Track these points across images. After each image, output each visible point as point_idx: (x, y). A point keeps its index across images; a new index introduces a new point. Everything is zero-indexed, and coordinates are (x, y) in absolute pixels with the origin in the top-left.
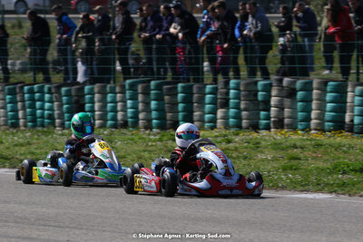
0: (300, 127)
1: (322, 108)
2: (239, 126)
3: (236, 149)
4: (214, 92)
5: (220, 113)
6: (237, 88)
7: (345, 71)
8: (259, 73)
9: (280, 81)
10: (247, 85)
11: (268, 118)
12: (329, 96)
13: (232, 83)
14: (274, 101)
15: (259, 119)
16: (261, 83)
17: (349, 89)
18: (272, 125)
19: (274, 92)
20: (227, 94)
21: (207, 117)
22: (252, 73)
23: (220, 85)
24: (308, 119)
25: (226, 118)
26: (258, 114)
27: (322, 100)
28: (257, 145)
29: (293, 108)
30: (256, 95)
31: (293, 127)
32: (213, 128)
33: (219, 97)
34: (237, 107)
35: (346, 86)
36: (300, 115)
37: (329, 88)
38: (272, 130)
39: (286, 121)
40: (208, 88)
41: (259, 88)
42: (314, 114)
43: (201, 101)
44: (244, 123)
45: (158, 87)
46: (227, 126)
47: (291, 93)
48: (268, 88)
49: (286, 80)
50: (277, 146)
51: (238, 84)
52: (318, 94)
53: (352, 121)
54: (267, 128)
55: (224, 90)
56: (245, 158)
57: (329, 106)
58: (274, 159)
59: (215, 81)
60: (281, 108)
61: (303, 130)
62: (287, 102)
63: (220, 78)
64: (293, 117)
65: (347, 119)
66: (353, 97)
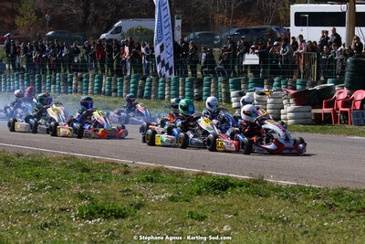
0: (84, 93)
1: (93, 85)
2: (60, 92)
4: (50, 78)
5: (52, 86)
6: (59, 77)
7: (103, 71)
10: (63, 75)
11: (71, 89)
12: (96, 81)
13: (57, 74)
14: (74, 82)
15: (68, 89)
16: (69, 75)
17: (104, 78)
18: (73, 92)
19: (74, 79)
20: (55, 79)
21: (47, 88)
22: (65, 71)
23: (53, 77)
24: (87, 89)
25: (55, 88)
26: (67, 87)
27: (93, 82)
28: (67, 99)
29: (82, 85)
30: (67, 80)
31: (81, 93)
33: (52, 80)
34: (59, 84)
36: (84, 88)
37: (96, 77)
38: (73, 94)
39: (79, 90)
40: (48, 76)
41: (68, 77)
42: (90, 87)
43: (45, 82)
44: (62, 91)
45: (27, 76)
46: (55, 92)
47: (81, 79)
48: (72, 77)
49: (79, 74)
50: (74, 100)
51: (60, 75)
52: (91, 80)
53: (105, 90)
54: (71, 93)
57: (96, 84)
60: (77, 85)
62: (79, 82)
64: (81, 89)
65: (103, 90)
66: (105, 81)
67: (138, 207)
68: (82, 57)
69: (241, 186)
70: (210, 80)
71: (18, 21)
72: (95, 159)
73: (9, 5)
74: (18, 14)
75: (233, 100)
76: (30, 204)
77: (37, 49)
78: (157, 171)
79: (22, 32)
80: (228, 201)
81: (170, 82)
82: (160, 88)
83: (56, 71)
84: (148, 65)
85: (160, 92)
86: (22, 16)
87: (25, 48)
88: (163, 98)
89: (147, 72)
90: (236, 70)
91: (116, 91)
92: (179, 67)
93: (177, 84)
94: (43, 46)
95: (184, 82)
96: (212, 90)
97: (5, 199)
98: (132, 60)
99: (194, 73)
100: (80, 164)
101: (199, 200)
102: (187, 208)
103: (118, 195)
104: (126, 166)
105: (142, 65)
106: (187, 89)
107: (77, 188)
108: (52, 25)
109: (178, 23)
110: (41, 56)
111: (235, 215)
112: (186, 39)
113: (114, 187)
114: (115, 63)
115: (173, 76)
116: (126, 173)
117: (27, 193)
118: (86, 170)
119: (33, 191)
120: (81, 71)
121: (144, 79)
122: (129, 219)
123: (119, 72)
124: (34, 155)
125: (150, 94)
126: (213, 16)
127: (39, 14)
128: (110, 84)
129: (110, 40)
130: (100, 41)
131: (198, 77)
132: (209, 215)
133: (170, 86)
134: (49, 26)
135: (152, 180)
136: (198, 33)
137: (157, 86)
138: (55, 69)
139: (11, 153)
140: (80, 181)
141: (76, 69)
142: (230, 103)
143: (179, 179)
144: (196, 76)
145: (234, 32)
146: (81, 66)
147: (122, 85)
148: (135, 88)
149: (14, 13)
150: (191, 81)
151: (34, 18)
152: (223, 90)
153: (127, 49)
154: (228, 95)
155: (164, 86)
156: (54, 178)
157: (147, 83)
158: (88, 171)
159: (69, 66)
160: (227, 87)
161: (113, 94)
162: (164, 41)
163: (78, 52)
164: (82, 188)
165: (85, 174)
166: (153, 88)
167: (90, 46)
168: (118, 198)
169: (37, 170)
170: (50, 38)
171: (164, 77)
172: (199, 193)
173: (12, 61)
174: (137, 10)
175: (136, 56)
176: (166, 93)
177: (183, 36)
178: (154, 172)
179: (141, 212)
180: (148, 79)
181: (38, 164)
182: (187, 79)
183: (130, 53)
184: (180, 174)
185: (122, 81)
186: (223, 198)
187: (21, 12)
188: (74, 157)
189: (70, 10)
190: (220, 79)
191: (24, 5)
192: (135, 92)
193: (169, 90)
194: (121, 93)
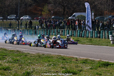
4: (53, 31)
5: (54, 33)
7: (69, 29)
12: (67, 32)
14: (60, 32)
21: (52, 34)
22: (58, 29)
24: (65, 34)
25: (54, 34)
26: (58, 34)
27: (66, 32)
29: (63, 33)
30: (58, 31)
31: (63, 35)
34: (56, 33)
43: (51, 32)
45: (46, 30)
47: (63, 31)
48: (60, 30)
51: (56, 30)
66: (70, 32)
67: (81, 71)
68: (63, 24)
69: (113, 65)
70: (103, 32)
71: (43, 13)
72: (67, 56)
73: (40, 8)
74: (43, 11)
75: (110, 38)
76: (47, 70)
77: (49, 22)
78: (86, 60)
79: (44, 17)
80: (109, 69)
82: (87, 34)
83: (55, 29)
84: (84, 27)
85: (87, 35)
86: (44, 12)
87: (45, 21)
88: (88, 37)
89: (83, 29)
90: (111, 28)
91: (73, 35)
92: (93, 28)
93: (92, 33)
94: (51, 21)
95: (95, 32)
96: (103, 35)
97: (39, 68)
98: (78, 25)
99: (98, 29)
100: (62, 58)
101: (99, 69)
102: (96, 71)
103: (74, 67)
104: (77, 58)
105: (82, 27)
106: (96, 34)
107: (61, 65)
108: (53, 14)
109: (93, 14)
110: (50, 24)
111: (111, 74)
112: (95, 19)
113: (73, 65)
114: (73, 26)
115: (91, 30)
116: (77, 60)
117: (46, 66)
118: (64, 59)
119: (48, 66)
120: (63, 29)
121: (82, 31)
122: (78, 75)
123: (75, 29)
124: (48, 55)
125: (84, 36)
126: (104, 12)
127: (50, 11)
128: (72, 33)
129: (72, 19)
130: (68, 19)
131: (99, 31)
132: (103, 74)
133: (90, 33)
134: (53, 15)
135: (85, 63)
136: (99, 17)
137: (86, 33)
138: (54, 28)
139: (41, 54)
140: (62, 63)
141: (61, 28)
142: (109, 39)
143: (93, 62)
144: (98, 30)
145: (110, 17)
146: (63, 27)
147: (75, 33)
148: (79, 34)
149: (42, 11)
150: (97, 32)
151: (48, 12)
152: (107, 35)
153: (77, 22)
154: (108, 36)
155: (88, 33)
156: (54, 62)
157: (83, 33)
158: (65, 60)
159: (59, 27)
160: (108, 34)
161: (73, 36)
162: (88, 19)
163: (62, 23)
164: (63, 65)
165: (64, 61)
166: (85, 34)
167: (65, 21)
168: (74, 68)
169: (49, 59)
170: (53, 18)
171: (89, 30)
172: (100, 67)
173: (41, 25)
174: (80, 10)
175: (80, 24)
177: (94, 18)
178: (85, 60)
179: (81, 73)
180: (83, 31)
181: (49, 57)
182: (96, 31)
183: (78, 23)
184: (94, 61)
185: (75, 32)
186: (107, 68)
187: (44, 10)
188: (60, 55)
189: (59, 10)
190: (106, 31)
191: (45, 8)
192: (79, 35)
193: (90, 35)
194: (75, 36)
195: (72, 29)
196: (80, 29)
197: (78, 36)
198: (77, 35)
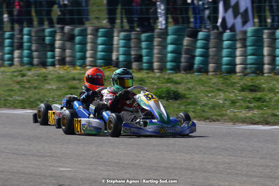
0: (78, 64)
1: (94, 49)
2: (31, 64)
3: (29, 81)
4: (12, 37)
5: (16, 53)
6: (29, 34)
7: (112, 21)
8: (46, 23)
9: (62, 29)
10: (37, 32)
11: (53, 57)
12: (100, 40)
13: (26, 30)
14: (58, 43)
15: (47, 58)
16: (48, 31)
17: (115, 34)
18: (56, 62)
19: (58, 37)
20: (22, 39)
21: (7, 56)
22: (41, 23)
23: (16, 32)
24: (84, 58)
25: (21, 57)
26: (46, 54)
27: (95, 43)
28: (45, 78)
29: (73, 49)
30: (44, 40)
31: (73, 64)
32: (11, 65)
33: (16, 41)
34: (29, 49)
35: (113, 32)
36: (78, 54)
37: (100, 34)
38: (57, 66)
39: (68, 59)
40: (7, 34)
41: (46, 34)
42: (88, 54)
44: (36, 61)
46: (22, 64)
47: (71, 38)
49: (67, 28)
50: (60, 79)
51: (30, 31)
52: (91, 38)
53: (118, 59)
54: (53, 65)
55: (19, 36)
56: (36, 88)
57: (100, 47)
58: (58, 89)
59: (12, 29)
60: (63, 49)
61: (80, 66)
62: (68, 44)
63: (17, 27)
64: (73, 56)
65: (114, 57)
66: (118, 40)
81: (244, 40)
82: (225, 52)
85: (225, 60)
88: (232, 71)
91: (139, 58)
93: (258, 43)
115: (250, 28)
120: (71, 22)
121: (194, 35)
125: (205, 63)
128: (127, 46)
133: (244, 46)
137: (219, 47)
147: (150, 48)
148: (177, 52)
155: (233, 48)
157: (199, 43)
161: (135, 65)
166: (212, 51)
171: (233, 29)
176: (238, 60)
180: (201, 35)
185: (150, 40)
192: (176, 60)
193: (244, 55)
194: (150, 63)
195: (126, 26)
196: (176, 22)
197: (169, 65)
198: (162, 60)
